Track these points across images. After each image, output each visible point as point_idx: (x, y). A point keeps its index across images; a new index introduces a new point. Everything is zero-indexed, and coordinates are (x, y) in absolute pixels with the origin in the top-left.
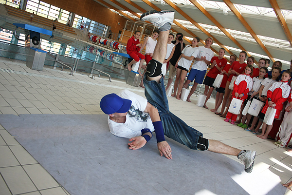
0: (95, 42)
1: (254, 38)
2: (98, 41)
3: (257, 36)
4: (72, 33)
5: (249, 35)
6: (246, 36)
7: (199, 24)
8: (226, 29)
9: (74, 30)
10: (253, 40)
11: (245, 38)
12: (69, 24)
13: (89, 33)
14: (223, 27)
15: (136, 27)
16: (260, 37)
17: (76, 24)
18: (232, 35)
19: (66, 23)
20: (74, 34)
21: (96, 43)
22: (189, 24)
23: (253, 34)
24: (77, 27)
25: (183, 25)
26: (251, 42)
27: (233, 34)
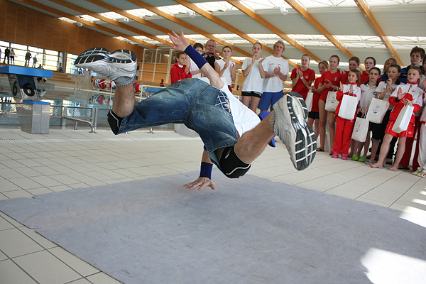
0: (104, 88)
1: (330, 40)
2: (108, 86)
3: (334, 36)
4: (68, 82)
5: (322, 37)
6: (317, 40)
7: (249, 35)
8: (288, 36)
9: (69, 77)
10: (330, 44)
11: (317, 43)
12: (61, 69)
13: (93, 77)
14: (283, 33)
15: (159, 55)
16: (338, 38)
17: (70, 68)
18: (298, 42)
19: (55, 69)
20: (71, 82)
21: (106, 89)
22: (234, 38)
23: (327, 34)
24: (72, 72)
25: (226, 41)
26: (326, 47)
27: (299, 40)
